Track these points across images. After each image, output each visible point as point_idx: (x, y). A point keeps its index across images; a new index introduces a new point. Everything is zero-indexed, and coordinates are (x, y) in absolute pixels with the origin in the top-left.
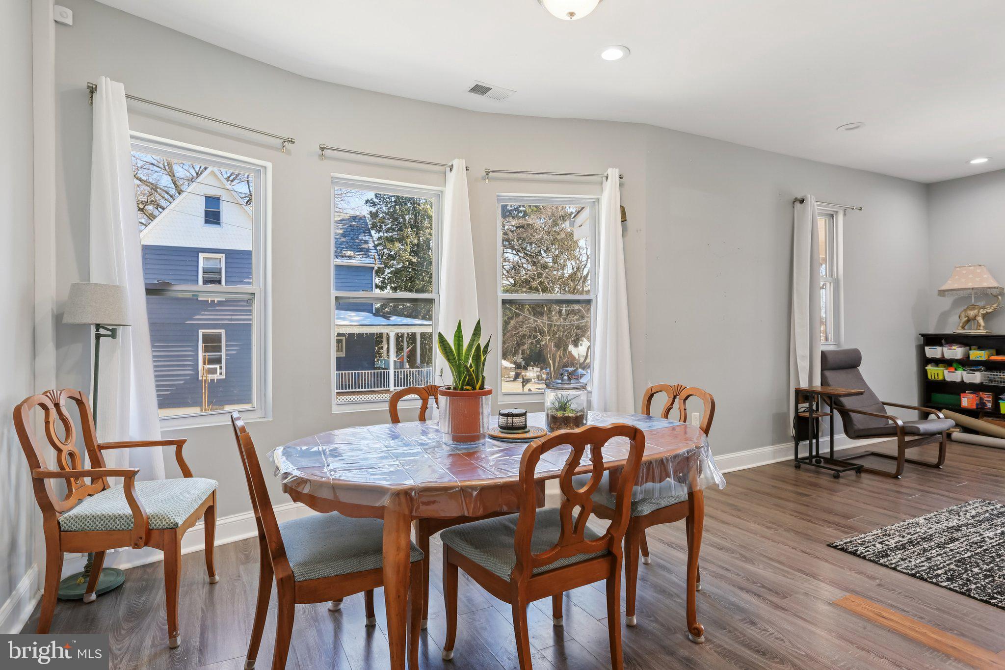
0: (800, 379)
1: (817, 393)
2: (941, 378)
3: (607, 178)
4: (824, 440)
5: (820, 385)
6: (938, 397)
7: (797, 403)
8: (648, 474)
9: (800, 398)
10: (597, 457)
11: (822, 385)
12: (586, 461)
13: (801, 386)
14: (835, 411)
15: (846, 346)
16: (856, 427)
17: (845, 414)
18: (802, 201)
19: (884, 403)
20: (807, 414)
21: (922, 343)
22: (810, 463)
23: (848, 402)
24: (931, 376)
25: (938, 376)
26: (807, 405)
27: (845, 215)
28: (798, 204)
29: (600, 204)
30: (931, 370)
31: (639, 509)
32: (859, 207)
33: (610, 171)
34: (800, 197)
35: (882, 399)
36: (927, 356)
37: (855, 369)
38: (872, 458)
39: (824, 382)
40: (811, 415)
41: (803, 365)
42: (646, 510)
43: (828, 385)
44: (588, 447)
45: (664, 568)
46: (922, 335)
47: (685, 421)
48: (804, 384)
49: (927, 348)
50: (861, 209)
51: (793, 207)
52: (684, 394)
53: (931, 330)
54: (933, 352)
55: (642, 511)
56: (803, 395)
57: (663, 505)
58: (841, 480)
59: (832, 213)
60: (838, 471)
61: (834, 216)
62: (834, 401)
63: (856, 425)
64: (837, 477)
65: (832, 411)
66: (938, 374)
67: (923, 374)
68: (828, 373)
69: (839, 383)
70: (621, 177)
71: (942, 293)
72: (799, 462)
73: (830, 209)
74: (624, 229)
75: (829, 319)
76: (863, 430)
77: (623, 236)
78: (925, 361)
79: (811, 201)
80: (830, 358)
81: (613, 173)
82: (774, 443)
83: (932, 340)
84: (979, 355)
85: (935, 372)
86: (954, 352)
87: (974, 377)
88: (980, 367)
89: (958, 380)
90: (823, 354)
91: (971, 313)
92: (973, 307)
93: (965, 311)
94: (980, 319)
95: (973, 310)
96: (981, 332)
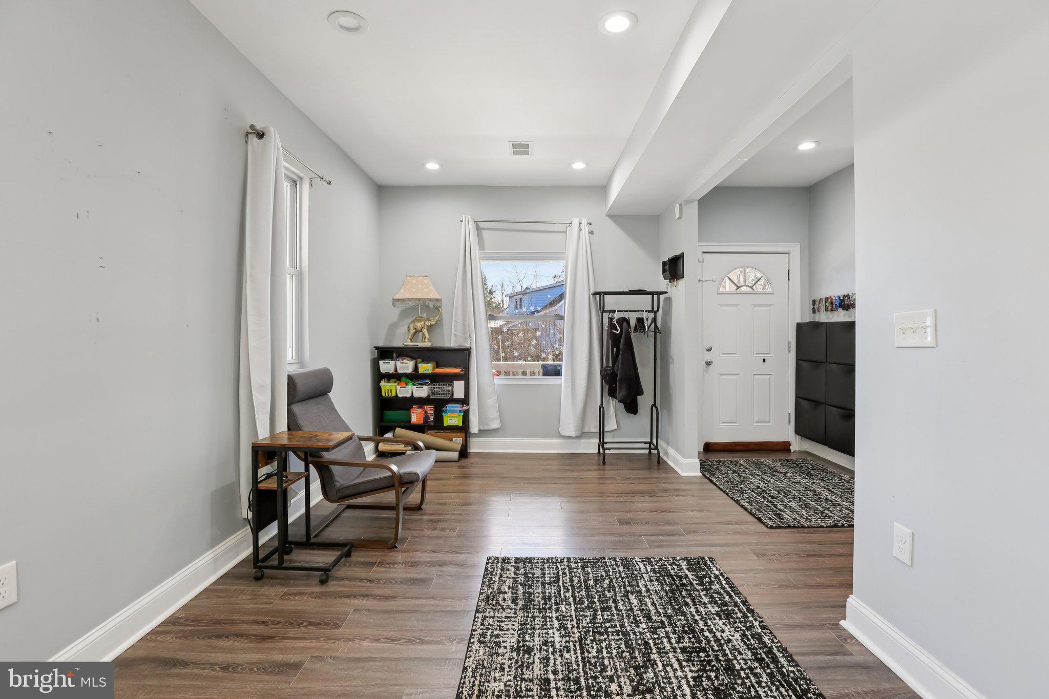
0: (257, 425)
1: (284, 445)
2: (393, 394)
5: (286, 429)
6: (391, 415)
7: (255, 467)
9: (260, 457)
11: (289, 429)
13: (260, 437)
14: (311, 466)
15: (314, 365)
16: (336, 487)
17: (325, 469)
18: (261, 135)
19: (361, 439)
20: (267, 484)
21: (376, 356)
24: (385, 393)
25: (391, 392)
26: (268, 469)
27: (311, 185)
28: (253, 139)
30: (384, 384)
32: (328, 180)
34: (259, 127)
35: (358, 432)
36: (381, 371)
37: (325, 397)
39: (293, 425)
40: (272, 482)
41: (262, 400)
43: (299, 428)
46: (376, 348)
48: (263, 434)
49: (381, 362)
50: (329, 183)
51: (246, 142)
54: (386, 367)
59: (295, 178)
60: (326, 570)
61: (298, 183)
62: (309, 452)
63: (338, 482)
64: (325, 581)
65: (307, 469)
66: (391, 390)
67: (377, 390)
68: (297, 408)
73: (294, 170)
76: (348, 487)
78: (379, 377)
79: (275, 138)
80: (301, 385)
83: (385, 353)
84: (426, 368)
85: (389, 388)
86: (406, 366)
87: (422, 391)
88: (427, 381)
89: (409, 395)
90: (290, 379)
91: (419, 325)
92: (419, 319)
93: (413, 322)
94: (425, 331)
95: (420, 321)
96: (427, 344)
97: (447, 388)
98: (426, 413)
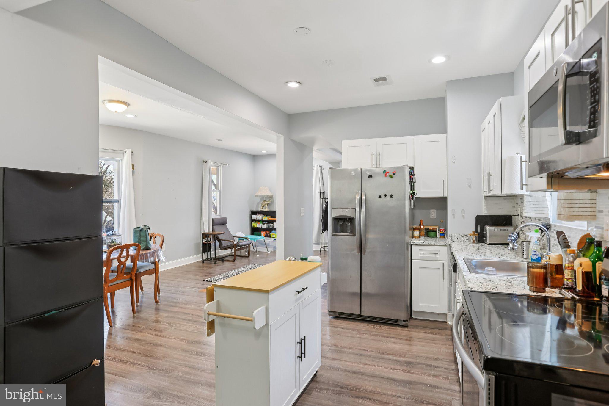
0: (204, 229)
1: (211, 234)
2: (256, 227)
3: (126, 152)
4: (213, 252)
5: (211, 231)
6: (256, 233)
7: (203, 238)
8: (142, 257)
9: (204, 236)
10: (128, 252)
12: (124, 254)
14: (217, 240)
15: (223, 216)
16: (223, 246)
17: (220, 241)
18: (206, 162)
19: (234, 237)
20: (206, 242)
21: (251, 214)
22: (207, 260)
23: (221, 237)
24: (253, 226)
26: (206, 239)
27: (223, 166)
28: (204, 163)
29: (122, 161)
30: (253, 223)
31: (139, 270)
32: (228, 164)
33: (127, 150)
34: (205, 160)
35: (233, 235)
36: (252, 219)
37: (224, 225)
38: (230, 257)
39: (213, 230)
40: (207, 242)
41: (206, 224)
42: (142, 271)
43: (215, 231)
44: (125, 249)
45: (149, 294)
46: (251, 211)
47: (155, 244)
48: (206, 231)
49: (252, 216)
52: (154, 236)
53: (254, 209)
54: (254, 217)
55: (140, 271)
56: (205, 235)
57: (147, 270)
58: (216, 264)
60: (215, 261)
61: (219, 167)
62: (216, 237)
64: (215, 263)
65: (215, 241)
67: (251, 225)
68: (215, 227)
69: (219, 230)
70: (132, 152)
71: (256, 196)
72: (204, 260)
73: (218, 165)
74: (133, 173)
75: (217, 206)
76: (226, 246)
77: (133, 175)
78: (252, 221)
79: (209, 162)
80: (215, 221)
81: (129, 151)
82: (196, 254)
83: (254, 213)
84: (266, 218)
85: (255, 225)
86: (259, 217)
87: (265, 226)
88: (266, 222)
89: (261, 227)
90: (213, 219)
91: (264, 203)
92: (265, 201)
93: (263, 202)
94: (266, 205)
95: (265, 202)
96: (267, 210)
97: (272, 225)
98: (267, 233)
